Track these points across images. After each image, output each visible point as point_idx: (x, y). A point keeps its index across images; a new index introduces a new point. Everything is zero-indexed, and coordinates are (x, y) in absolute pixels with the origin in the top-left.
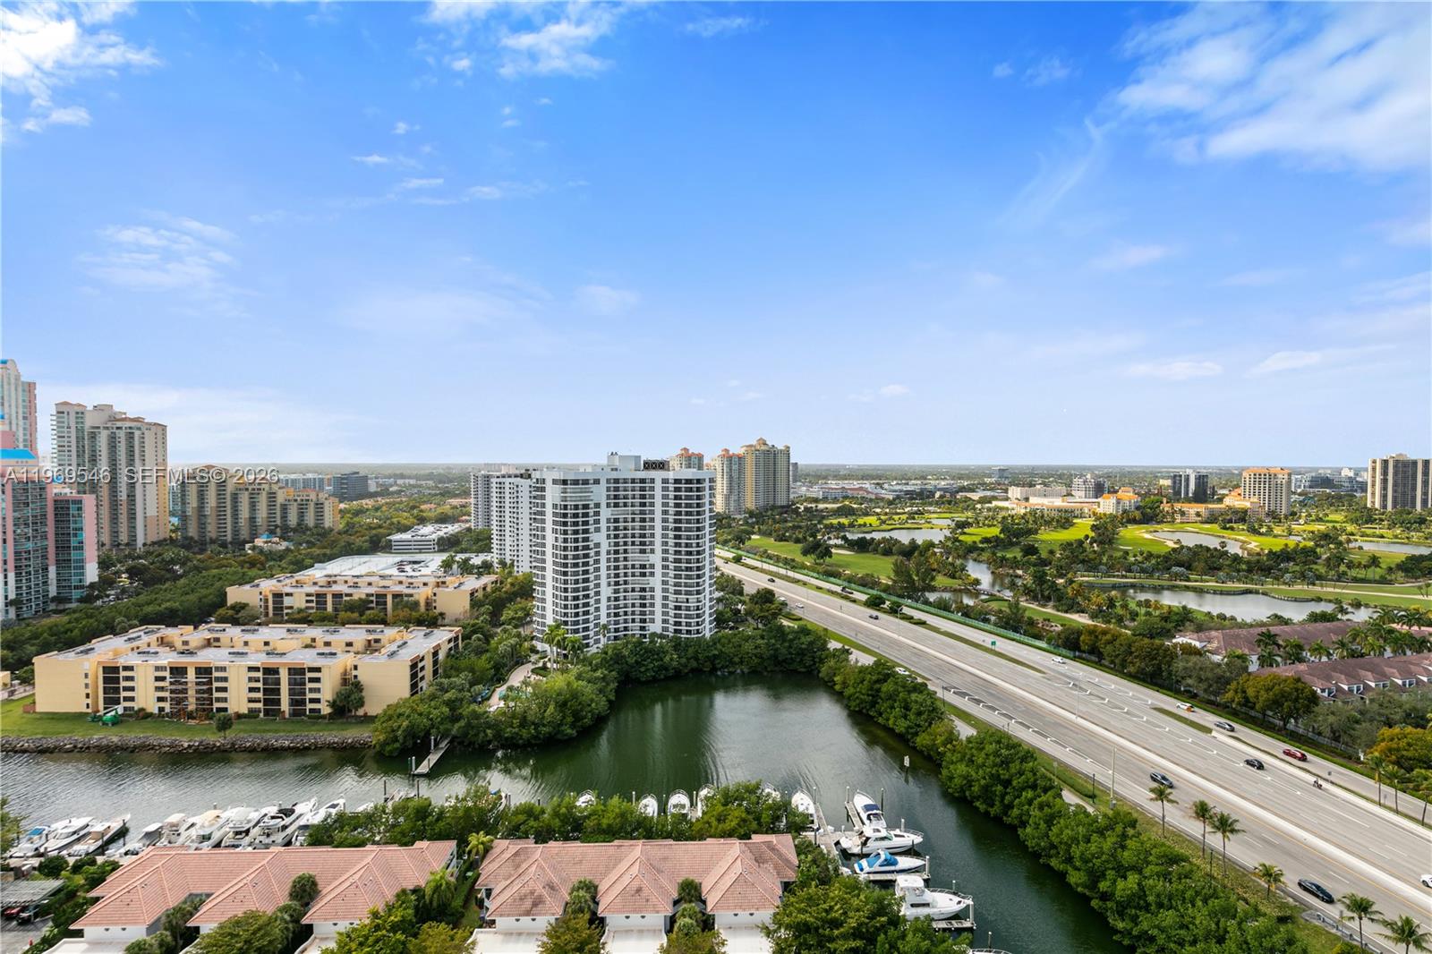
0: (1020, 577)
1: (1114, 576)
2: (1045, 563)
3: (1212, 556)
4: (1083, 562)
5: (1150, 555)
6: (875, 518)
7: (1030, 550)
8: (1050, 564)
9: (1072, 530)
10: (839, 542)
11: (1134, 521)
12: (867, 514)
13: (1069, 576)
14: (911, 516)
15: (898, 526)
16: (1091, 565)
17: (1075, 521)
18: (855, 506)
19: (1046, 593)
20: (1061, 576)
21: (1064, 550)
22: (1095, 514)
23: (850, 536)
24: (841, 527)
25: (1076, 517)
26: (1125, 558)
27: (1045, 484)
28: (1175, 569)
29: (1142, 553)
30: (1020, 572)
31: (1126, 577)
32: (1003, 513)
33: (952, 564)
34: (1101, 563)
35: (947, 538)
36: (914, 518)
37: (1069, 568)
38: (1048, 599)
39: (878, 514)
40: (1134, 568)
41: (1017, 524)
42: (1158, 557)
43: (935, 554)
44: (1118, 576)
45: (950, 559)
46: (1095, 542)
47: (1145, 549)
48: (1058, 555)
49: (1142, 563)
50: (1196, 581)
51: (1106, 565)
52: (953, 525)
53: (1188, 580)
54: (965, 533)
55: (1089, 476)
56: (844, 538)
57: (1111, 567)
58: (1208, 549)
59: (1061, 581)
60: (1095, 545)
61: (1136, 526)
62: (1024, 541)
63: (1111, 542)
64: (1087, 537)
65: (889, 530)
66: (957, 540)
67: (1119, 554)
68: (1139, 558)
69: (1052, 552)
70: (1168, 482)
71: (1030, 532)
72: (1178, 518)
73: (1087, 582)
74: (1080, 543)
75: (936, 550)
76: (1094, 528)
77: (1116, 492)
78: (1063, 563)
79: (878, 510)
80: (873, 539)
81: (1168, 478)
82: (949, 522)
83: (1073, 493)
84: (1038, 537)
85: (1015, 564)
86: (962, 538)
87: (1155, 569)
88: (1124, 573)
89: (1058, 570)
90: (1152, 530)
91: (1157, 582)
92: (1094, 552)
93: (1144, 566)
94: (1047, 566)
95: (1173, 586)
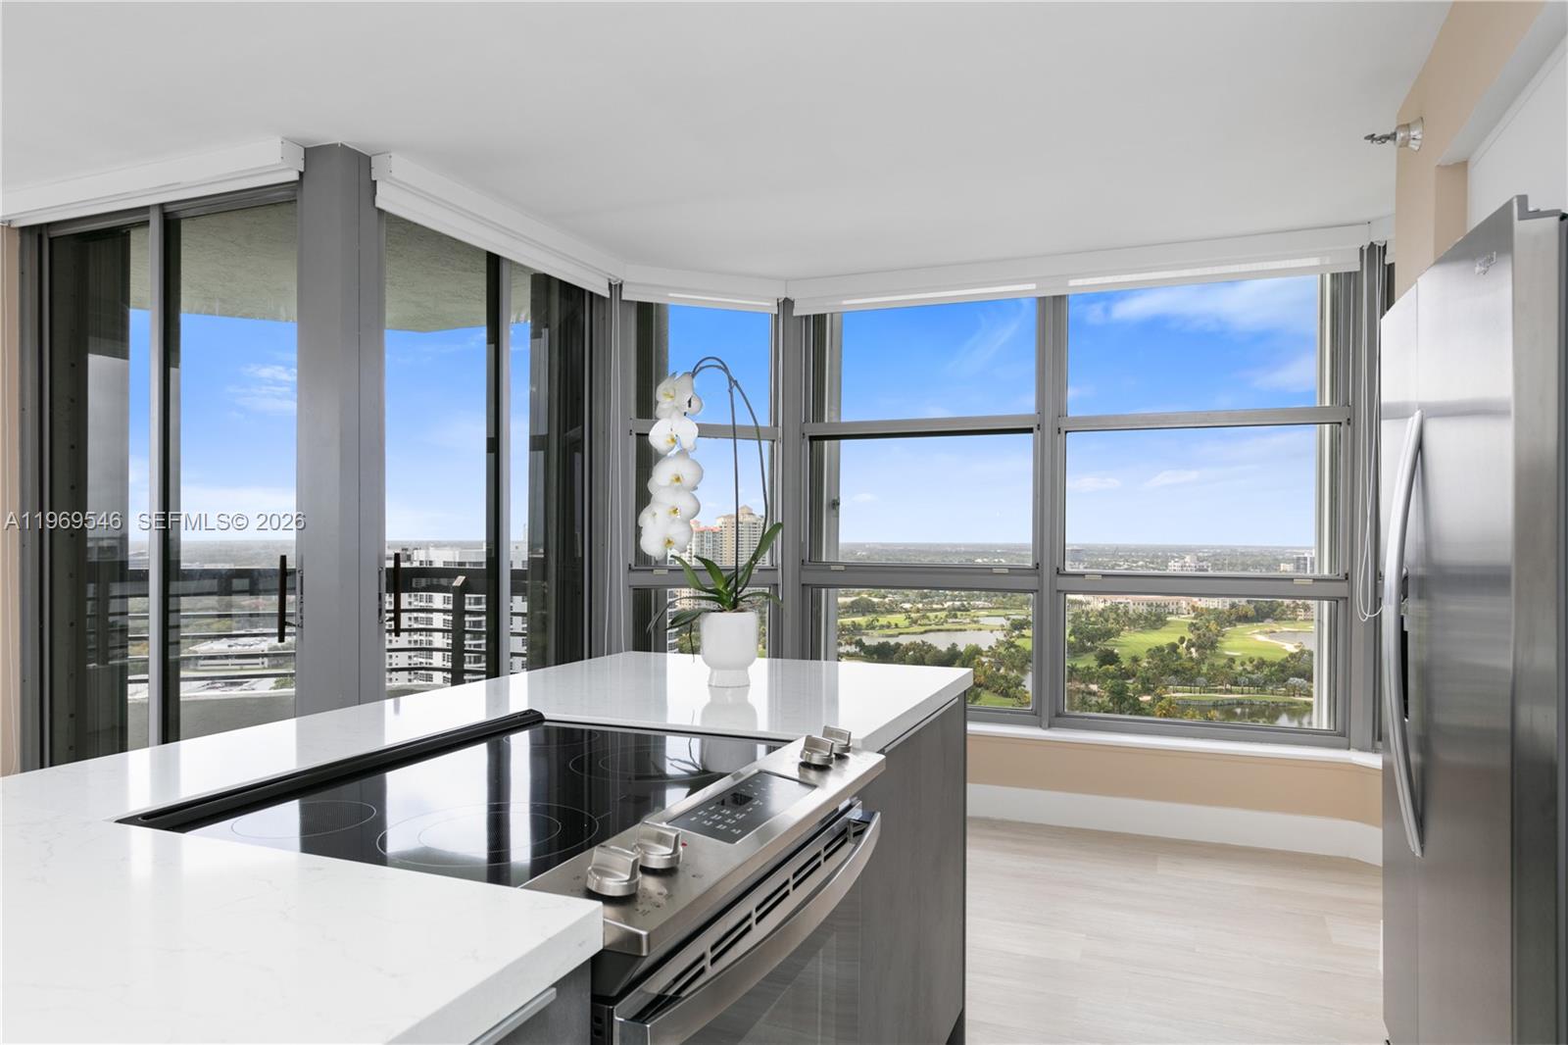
0: (1094, 694)
1: (1216, 691)
2: (1128, 674)
4: (1176, 672)
5: (1262, 663)
6: (903, 616)
7: (1109, 658)
8: (1134, 676)
9: (1164, 631)
10: (853, 649)
11: (1245, 619)
12: (891, 611)
13: (1158, 691)
14: (953, 613)
15: (934, 627)
16: (1186, 676)
17: (1168, 619)
18: (876, 600)
20: (1147, 691)
21: (1152, 657)
22: (1194, 609)
23: (867, 641)
24: (856, 628)
25: (1171, 613)
26: (1231, 667)
28: (1294, 680)
29: (1251, 661)
30: (1094, 687)
31: (1230, 692)
32: (1076, 609)
33: (1004, 677)
34: (1199, 674)
35: (1000, 643)
36: (955, 616)
37: (1157, 679)
39: (907, 611)
40: (1242, 679)
41: (1094, 623)
42: (1272, 664)
43: (983, 664)
44: (1221, 691)
45: (1002, 671)
46: (1193, 646)
47: (1255, 655)
48: (1145, 664)
49: (1253, 674)
51: (1205, 675)
52: (1007, 624)
53: (1309, 694)
54: (1023, 636)
55: (1186, 559)
56: (859, 643)
57: (1211, 679)
59: (1146, 698)
60: (1193, 650)
61: (1246, 626)
62: (1101, 645)
63: (1213, 645)
64: (1182, 640)
65: (922, 633)
66: (1012, 645)
67: (1223, 662)
68: (1249, 668)
69: (1135, 660)
70: (1289, 568)
71: (1108, 634)
72: (1301, 614)
73: (1181, 699)
74: (1174, 647)
75: (984, 659)
76: (1193, 627)
78: (1150, 674)
79: (907, 606)
80: (898, 645)
81: (1292, 562)
82: (1002, 621)
84: (1120, 640)
85: (1088, 676)
86: (1019, 642)
87: (1268, 681)
88: (1228, 686)
89: (1143, 684)
90: (1268, 629)
91: (1270, 698)
92: (1191, 659)
93: (1254, 677)
94: (1129, 678)
95: (1291, 703)
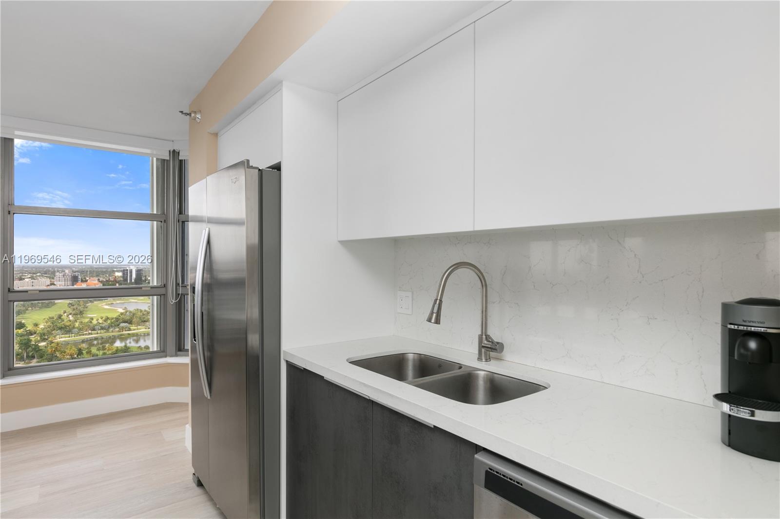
1: (83, 335)
2: (31, 333)
3: (144, 315)
4: (61, 328)
5: (107, 318)
8: (35, 333)
9: (53, 308)
13: (50, 339)
16: (67, 330)
17: (57, 302)
19: (31, 354)
20: (44, 340)
21: (47, 322)
26: (91, 322)
27: (32, 278)
28: (123, 325)
29: (102, 318)
31: (92, 334)
34: (74, 327)
37: (50, 333)
38: (33, 357)
40: (97, 327)
42: (113, 319)
44: (86, 334)
46: (70, 314)
47: (104, 315)
48: (42, 327)
49: (103, 324)
50: (134, 330)
51: (77, 328)
53: (130, 330)
55: (67, 271)
57: (81, 329)
58: (141, 311)
59: (43, 344)
61: (99, 301)
63: (82, 313)
64: (65, 312)
67: (87, 320)
68: (101, 321)
69: (36, 325)
70: (120, 274)
73: (64, 341)
74: (60, 317)
76: (71, 305)
77: (86, 281)
78: (45, 331)
81: (121, 271)
83: (55, 283)
87: (110, 326)
88: (90, 331)
89: (41, 336)
90: (109, 303)
91: (111, 334)
92: (70, 321)
93: (103, 325)
94: (32, 335)
95: (121, 335)
